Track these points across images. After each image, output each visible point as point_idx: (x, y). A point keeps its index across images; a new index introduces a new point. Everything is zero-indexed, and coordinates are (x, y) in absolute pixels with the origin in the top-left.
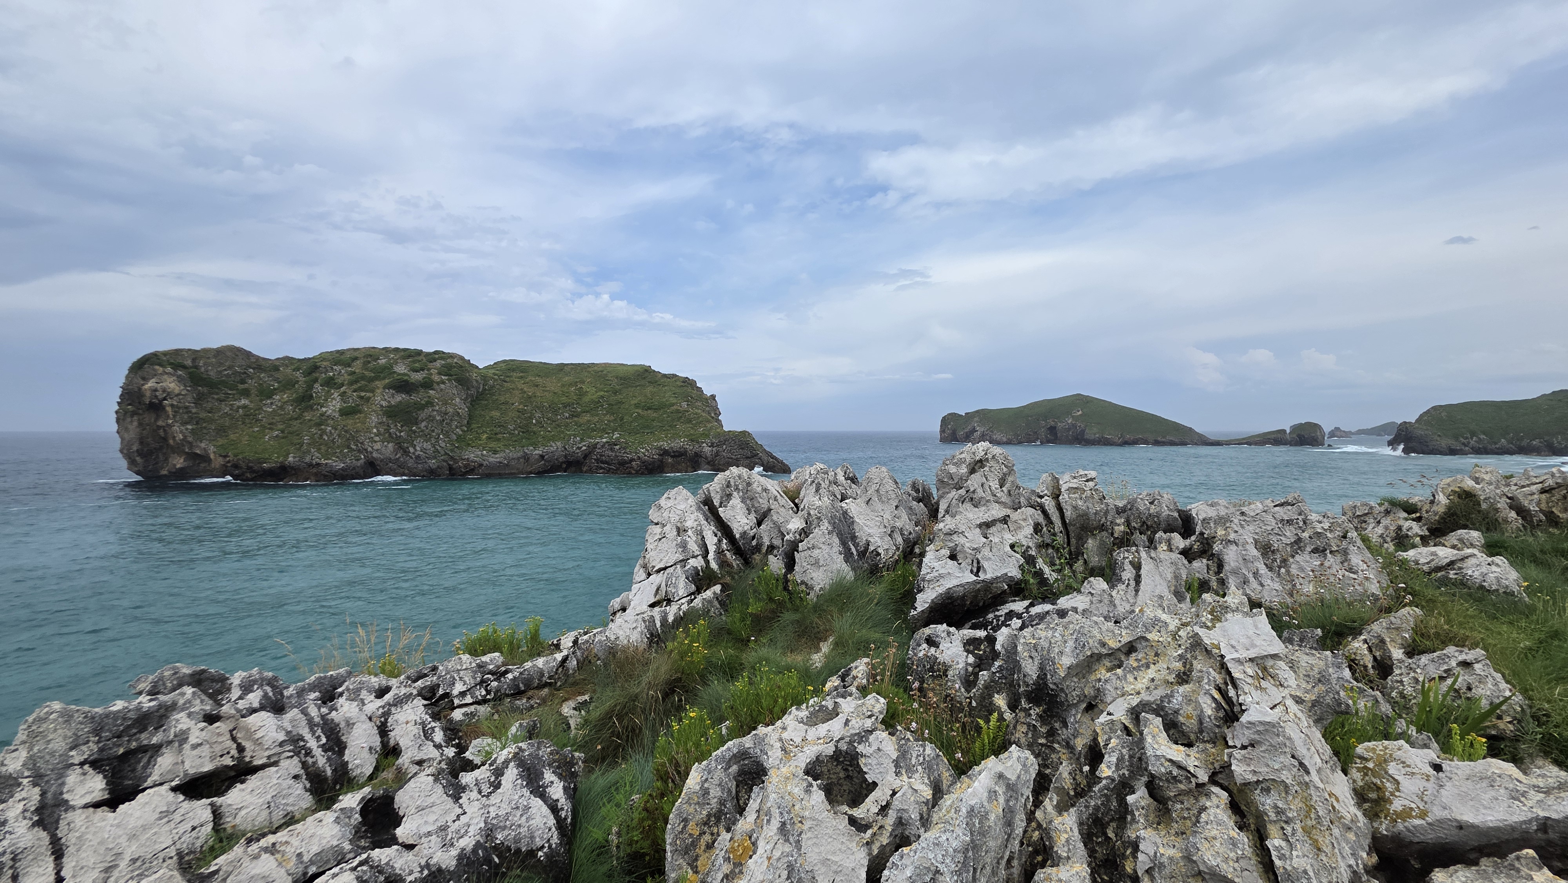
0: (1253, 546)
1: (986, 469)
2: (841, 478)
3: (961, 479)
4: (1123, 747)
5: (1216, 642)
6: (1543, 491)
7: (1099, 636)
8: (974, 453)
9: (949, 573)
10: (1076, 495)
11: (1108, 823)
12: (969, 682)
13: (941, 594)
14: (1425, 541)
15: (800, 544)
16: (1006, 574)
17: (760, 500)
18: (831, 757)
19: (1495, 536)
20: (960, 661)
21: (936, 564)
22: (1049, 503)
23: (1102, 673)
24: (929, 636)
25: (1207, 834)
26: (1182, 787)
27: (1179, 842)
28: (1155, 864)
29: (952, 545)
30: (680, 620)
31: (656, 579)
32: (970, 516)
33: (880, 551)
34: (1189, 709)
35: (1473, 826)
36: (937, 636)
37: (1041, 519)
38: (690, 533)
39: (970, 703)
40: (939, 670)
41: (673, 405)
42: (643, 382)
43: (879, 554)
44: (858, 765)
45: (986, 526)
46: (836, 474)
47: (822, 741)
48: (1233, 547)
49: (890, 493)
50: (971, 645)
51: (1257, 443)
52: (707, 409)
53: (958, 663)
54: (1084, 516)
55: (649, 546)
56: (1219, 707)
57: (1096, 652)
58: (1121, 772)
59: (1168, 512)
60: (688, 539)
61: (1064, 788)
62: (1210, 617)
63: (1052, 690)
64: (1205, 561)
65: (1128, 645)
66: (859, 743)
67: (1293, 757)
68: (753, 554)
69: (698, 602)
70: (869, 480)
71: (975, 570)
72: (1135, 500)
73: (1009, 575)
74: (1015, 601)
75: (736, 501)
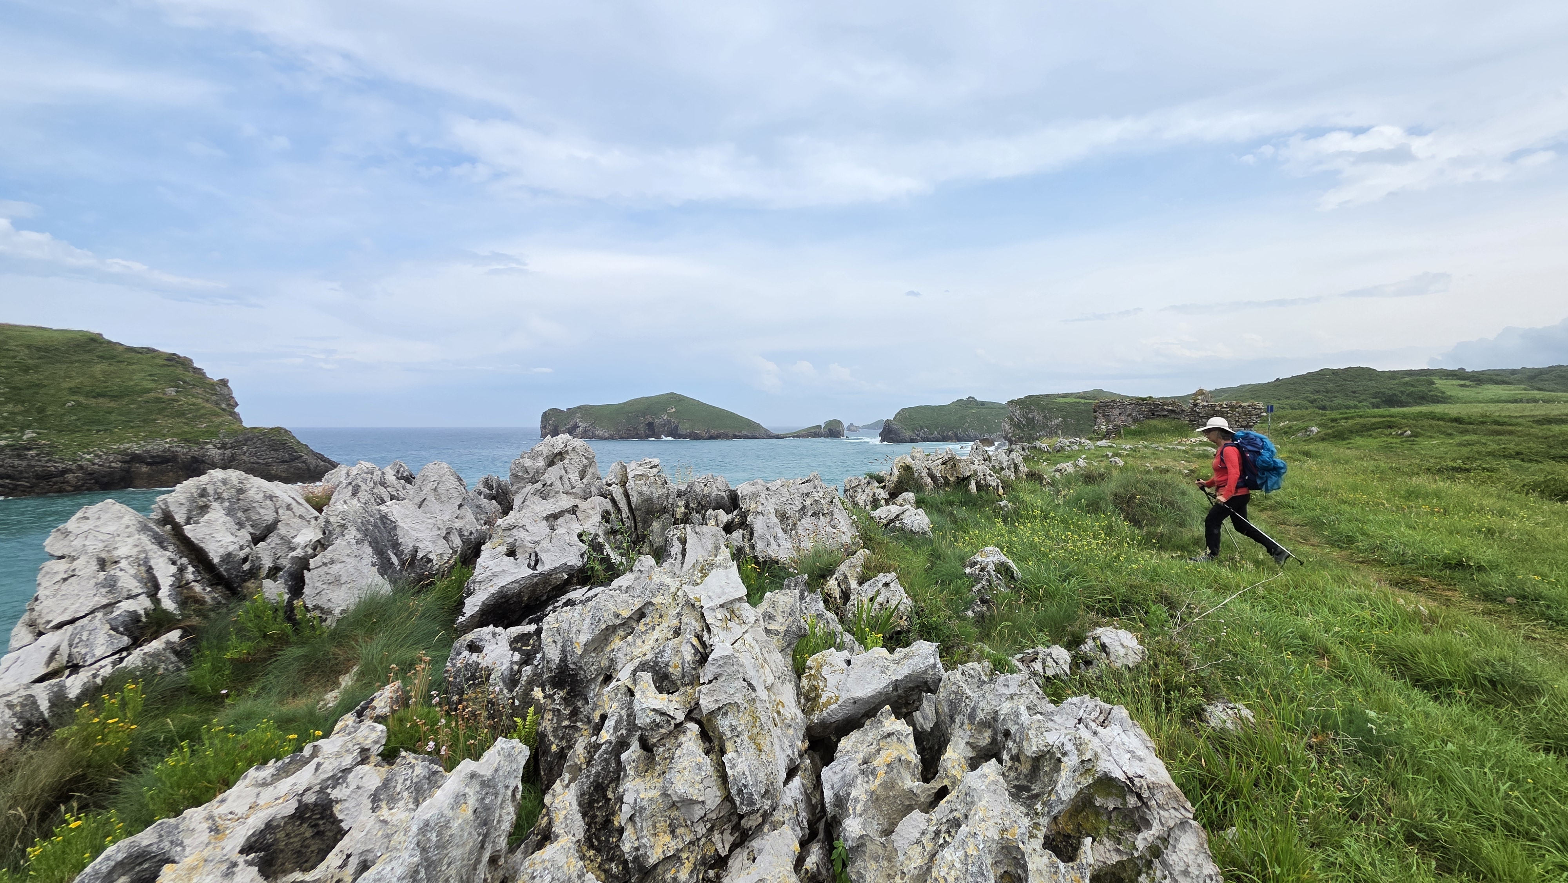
0: (774, 515)
1: (567, 461)
2: (391, 477)
3: (538, 472)
4: (622, 709)
5: (698, 596)
6: (943, 464)
7: (613, 609)
8: (553, 446)
9: (504, 571)
10: (642, 482)
11: (608, 786)
12: (512, 681)
13: (493, 594)
14: (887, 502)
15: (311, 561)
16: (566, 564)
17: (262, 511)
18: (292, 817)
19: (921, 495)
20: (505, 661)
21: (491, 563)
22: (617, 491)
23: (616, 643)
24: (472, 641)
25: (680, 767)
26: (663, 731)
27: (659, 783)
28: (636, 810)
29: (511, 540)
30: (91, 693)
31: (50, 640)
32: (537, 509)
33: (431, 556)
34: (676, 660)
35: (861, 699)
36: (481, 640)
37: (609, 506)
38: (123, 564)
39: (513, 703)
40: (481, 677)
41: (149, 391)
42: (86, 357)
43: (430, 561)
44: (332, 815)
45: (553, 518)
46: (383, 473)
47: (281, 801)
48: (760, 517)
49: (451, 491)
50: (517, 643)
51: (803, 436)
52: (214, 398)
53: (502, 664)
54: (648, 500)
55: (41, 592)
56: (697, 651)
57: (611, 624)
58: (619, 734)
59: (716, 492)
60: (119, 574)
61: (576, 764)
62: (700, 574)
63: (572, 670)
64: (741, 531)
65: (639, 612)
66: (334, 787)
67: (744, 680)
68: (245, 581)
69: (134, 659)
70: (425, 478)
71: (533, 563)
72: (693, 483)
73: (569, 564)
74: (576, 589)
75: (217, 514)
